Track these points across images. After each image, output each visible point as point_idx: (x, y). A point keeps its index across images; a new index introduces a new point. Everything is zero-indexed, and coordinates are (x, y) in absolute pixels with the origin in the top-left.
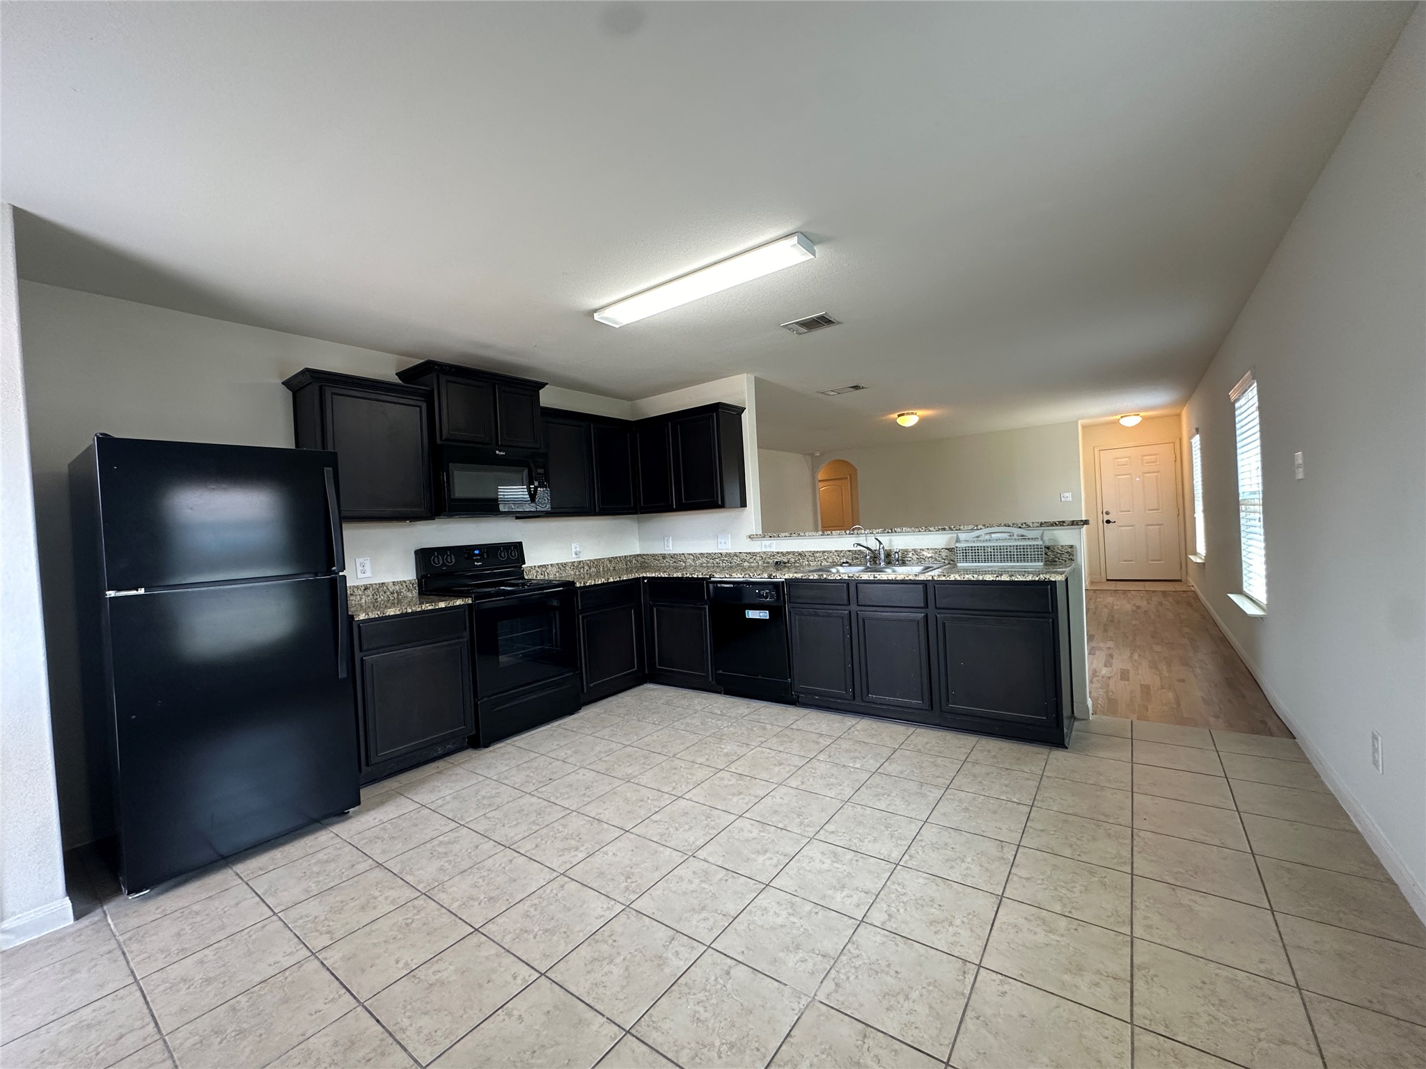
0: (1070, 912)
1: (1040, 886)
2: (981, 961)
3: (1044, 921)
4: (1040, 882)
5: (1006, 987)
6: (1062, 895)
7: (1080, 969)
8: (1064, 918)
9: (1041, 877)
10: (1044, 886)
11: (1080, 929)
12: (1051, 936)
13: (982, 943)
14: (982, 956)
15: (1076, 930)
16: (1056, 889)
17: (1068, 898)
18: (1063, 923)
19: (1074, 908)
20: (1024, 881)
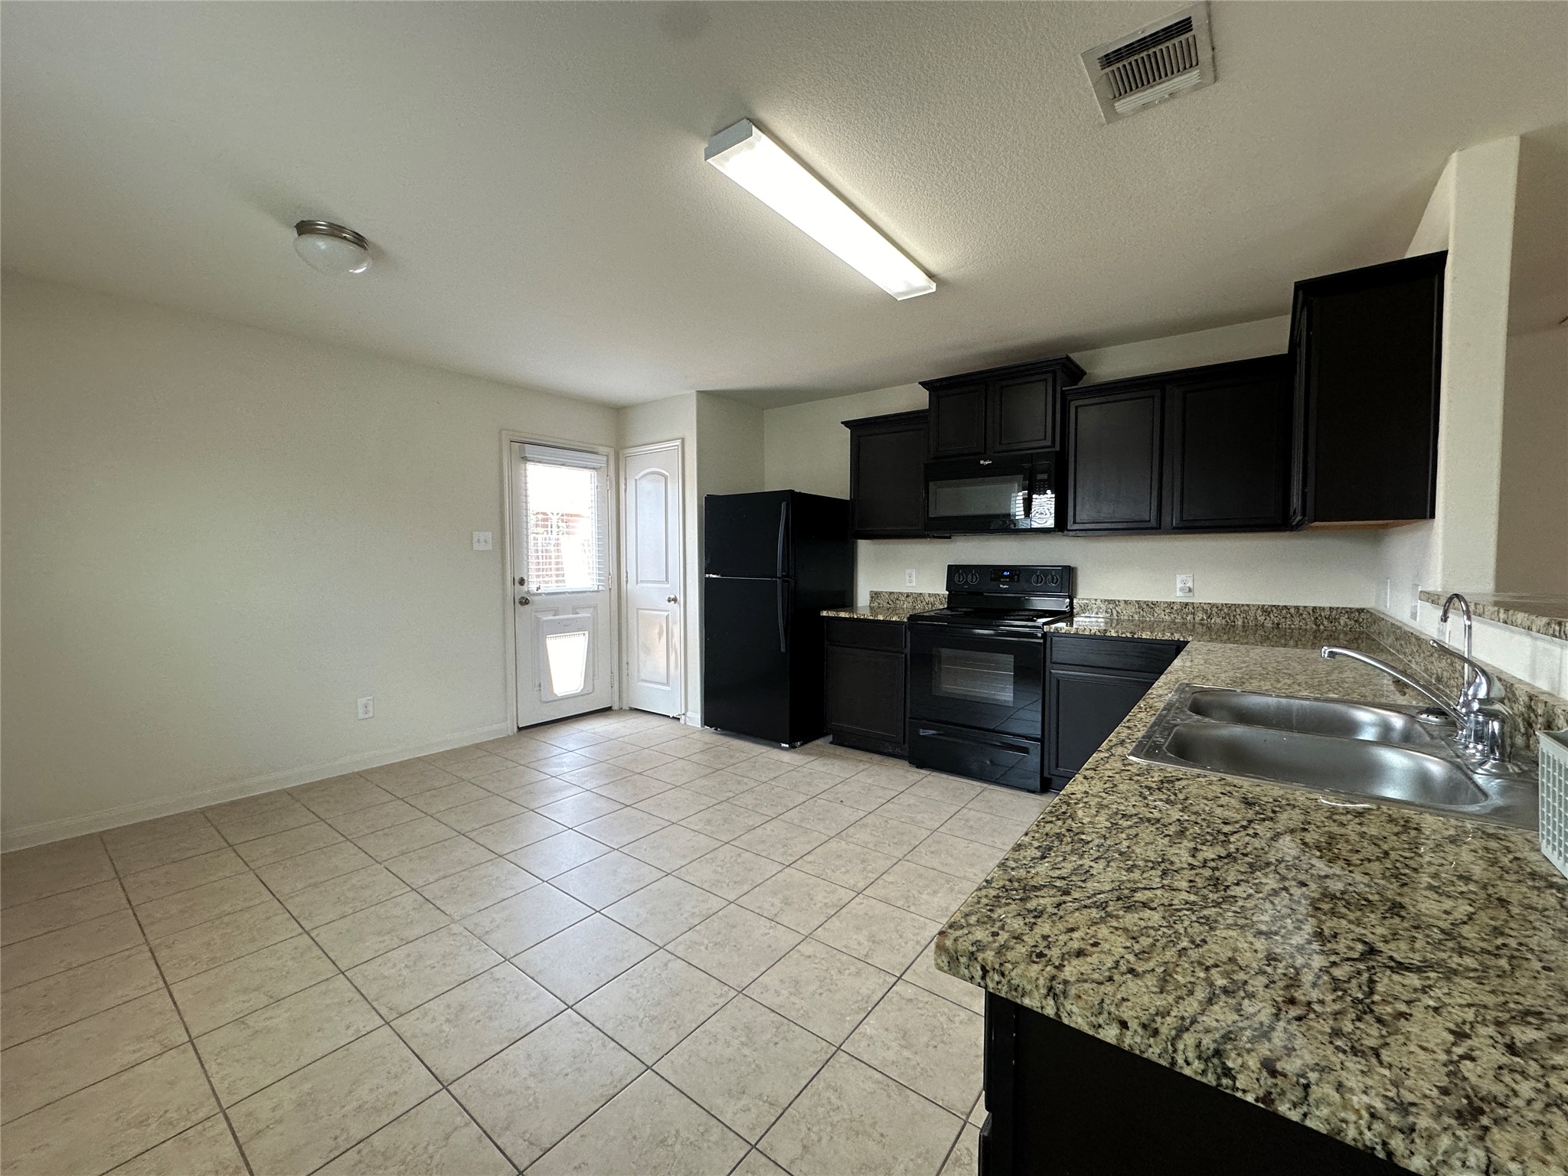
0: (359, 1152)
1: (424, 1144)
2: (391, 1027)
3: (377, 1111)
4: (431, 1148)
5: (351, 1032)
6: (388, 1164)
7: (300, 1105)
8: (359, 1137)
9: (437, 1157)
10: (419, 1150)
11: (332, 1143)
12: (355, 1104)
13: (407, 1036)
14: (394, 1030)
15: (336, 1138)
16: (403, 1162)
17: (379, 1167)
18: (357, 1131)
19: (360, 1162)
20: (449, 1130)
